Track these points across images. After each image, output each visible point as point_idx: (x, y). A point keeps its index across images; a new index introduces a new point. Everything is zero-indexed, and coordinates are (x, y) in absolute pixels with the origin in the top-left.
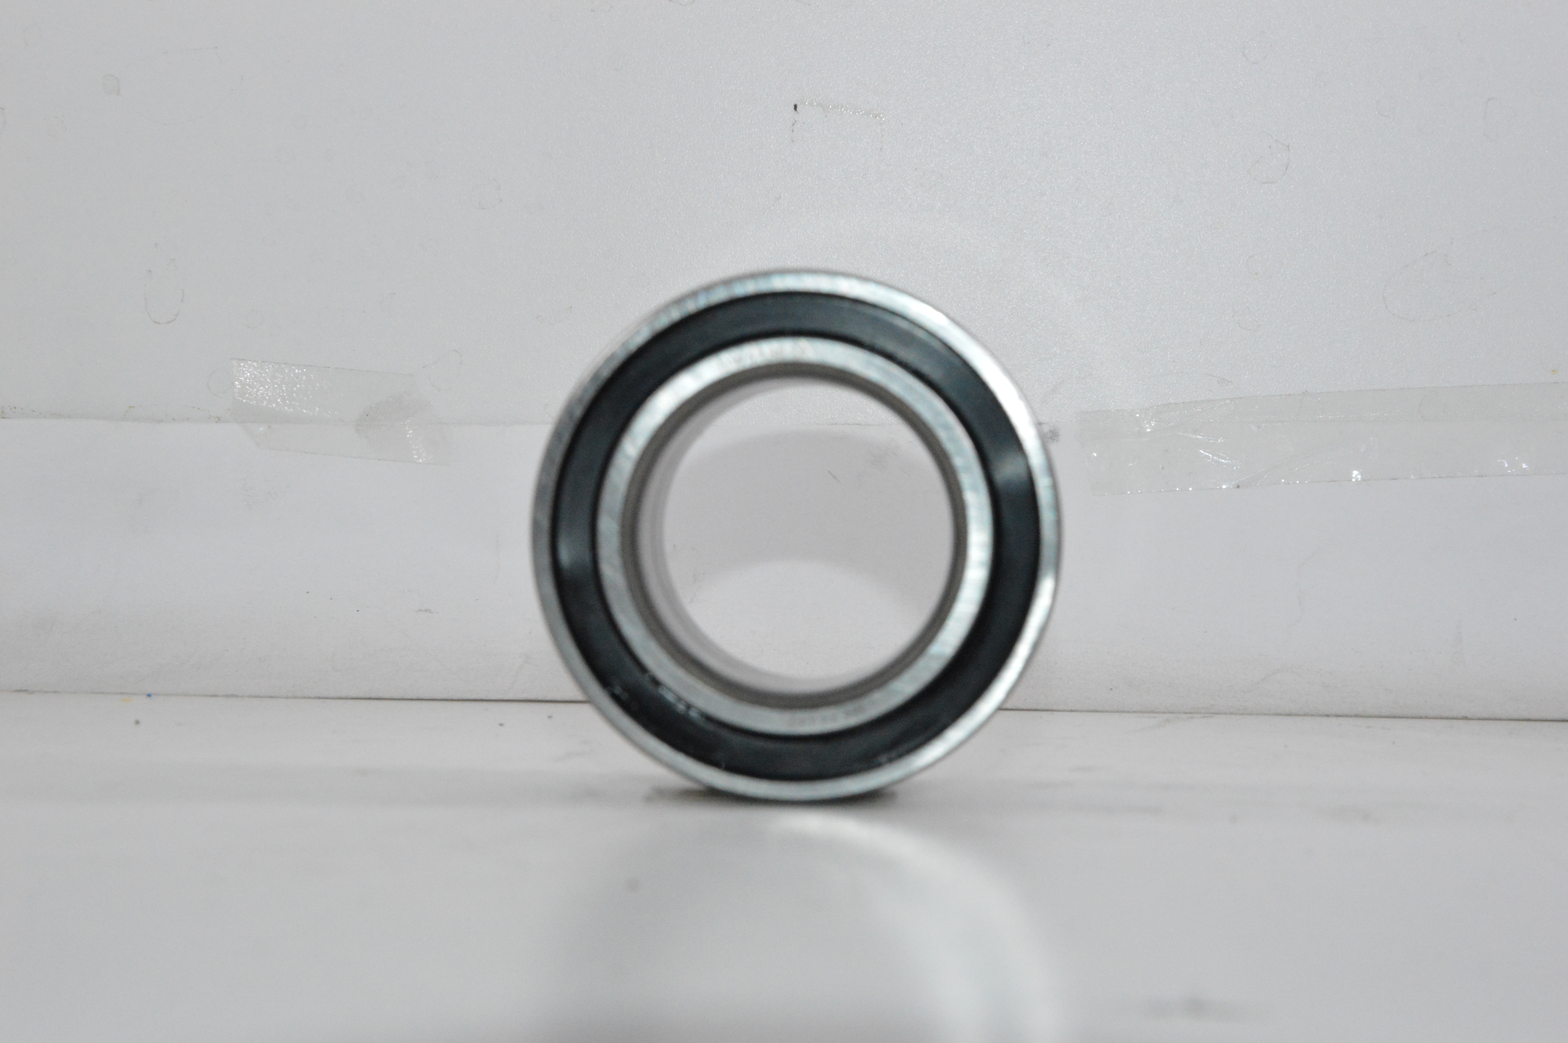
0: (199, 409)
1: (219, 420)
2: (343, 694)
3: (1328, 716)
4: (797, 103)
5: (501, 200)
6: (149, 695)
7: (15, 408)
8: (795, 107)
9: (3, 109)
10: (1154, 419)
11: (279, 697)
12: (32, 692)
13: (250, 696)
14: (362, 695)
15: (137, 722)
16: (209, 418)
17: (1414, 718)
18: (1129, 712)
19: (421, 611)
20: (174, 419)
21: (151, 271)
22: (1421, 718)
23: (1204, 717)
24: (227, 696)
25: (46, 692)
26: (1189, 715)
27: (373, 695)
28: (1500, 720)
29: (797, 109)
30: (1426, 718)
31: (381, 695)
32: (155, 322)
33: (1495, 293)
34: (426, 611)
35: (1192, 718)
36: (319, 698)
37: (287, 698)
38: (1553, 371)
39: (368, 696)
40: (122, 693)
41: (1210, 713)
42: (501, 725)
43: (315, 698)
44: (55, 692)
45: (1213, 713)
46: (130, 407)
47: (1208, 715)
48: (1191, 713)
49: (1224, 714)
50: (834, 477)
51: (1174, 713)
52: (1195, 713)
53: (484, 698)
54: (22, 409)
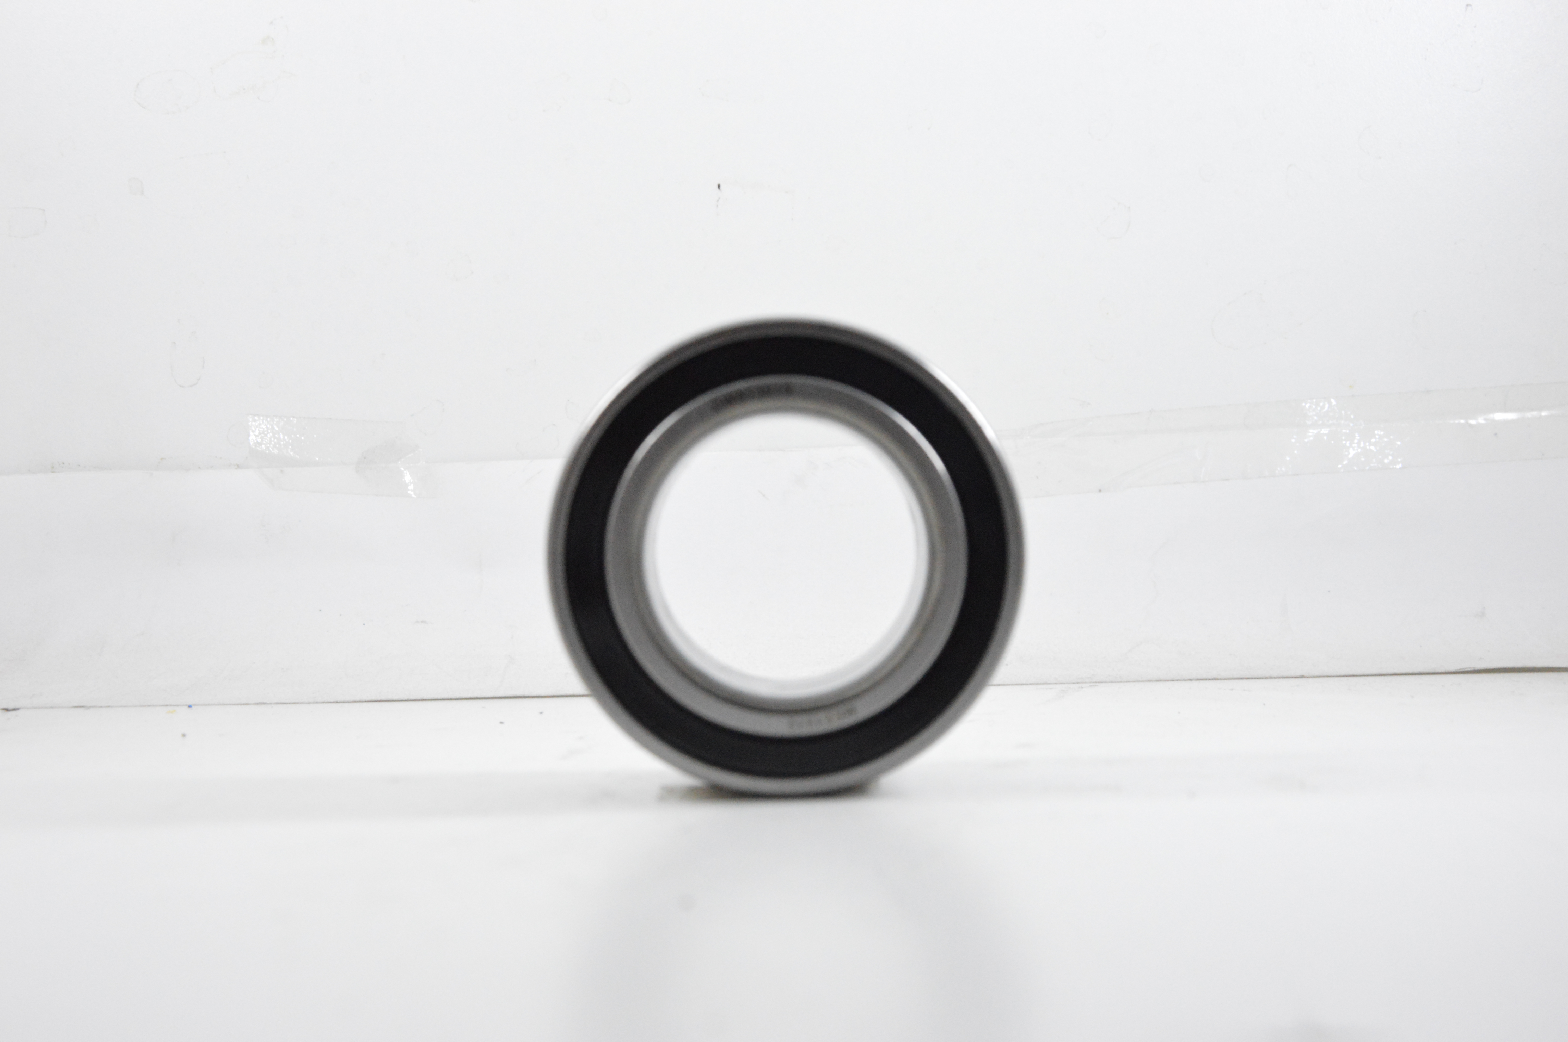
0: (221, 458)
1: (238, 467)
3: (1191, 680)
4: (720, 183)
6: (190, 706)
7: (63, 463)
8: (719, 186)
9: (44, 210)
12: (88, 708)
14: (374, 698)
15: (184, 735)
16: (229, 465)
19: (418, 622)
20: (199, 468)
21: (175, 343)
22: (1266, 678)
23: (1091, 686)
25: (101, 707)
26: (1077, 685)
27: (383, 698)
29: (721, 188)
30: (1271, 678)
31: (390, 697)
32: (180, 386)
34: (422, 622)
35: (1082, 688)
36: (337, 702)
39: (379, 699)
40: (167, 706)
43: (334, 702)
44: (109, 707)
45: (1096, 682)
46: (162, 459)
47: (1093, 684)
48: (1078, 683)
49: (1106, 682)
50: (764, 496)
51: (1064, 683)
52: (1082, 683)
53: (479, 696)
54: (69, 464)
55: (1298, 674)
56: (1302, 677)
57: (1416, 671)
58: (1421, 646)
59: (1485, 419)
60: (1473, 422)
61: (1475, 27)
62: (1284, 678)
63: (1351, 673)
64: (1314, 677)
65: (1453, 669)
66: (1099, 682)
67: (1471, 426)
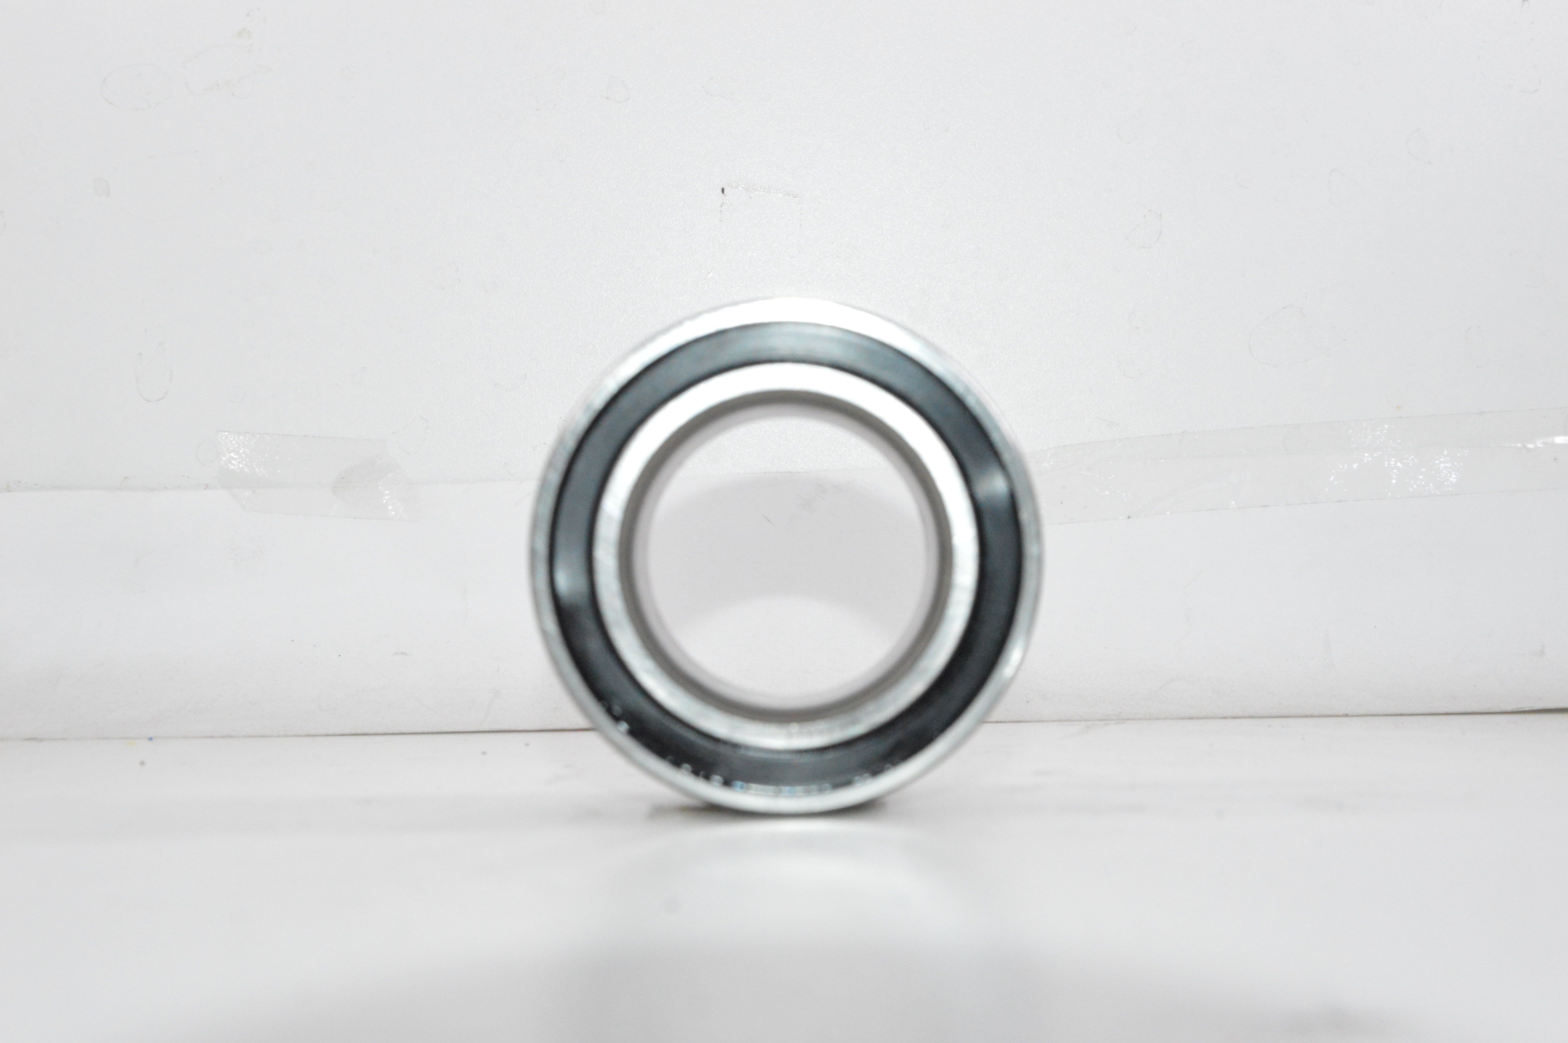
0: (188, 477)
1: (207, 487)
2: (331, 732)
3: (1225, 718)
4: (724, 187)
5: (460, 281)
6: (151, 739)
7: (19, 482)
8: (723, 190)
9: (2, 212)
10: (1052, 460)
11: (270, 736)
12: (42, 740)
13: (245, 737)
15: (142, 763)
16: (198, 485)
17: (1296, 717)
18: (1048, 721)
19: (397, 654)
20: (166, 488)
21: (141, 354)
22: (1307, 716)
23: (1117, 723)
24: (223, 737)
25: (54, 739)
26: (1104, 722)
28: (1378, 715)
29: (725, 192)
30: (1312, 716)
32: (146, 400)
33: (1345, 340)
34: (402, 653)
35: (1108, 724)
36: (309, 736)
37: (279, 736)
38: (1398, 407)
39: (354, 733)
40: (126, 738)
41: (1122, 719)
42: (484, 753)
43: (305, 736)
44: (63, 739)
45: (1123, 720)
46: (125, 478)
47: (1120, 721)
48: (1104, 720)
49: (1134, 719)
50: (769, 521)
51: (1090, 721)
52: (1108, 720)
53: (461, 730)
54: (26, 483)
55: (1342, 712)
56: (1347, 715)
57: (1469, 710)
58: (1475, 686)
59: (1544, 443)
60: (1531, 446)
61: (1532, 23)
62: (1326, 716)
63: (1399, 712)
64: (1359, 716)
65: (1509, 709)
66: (1126, 720)
67: (1529, 450)
